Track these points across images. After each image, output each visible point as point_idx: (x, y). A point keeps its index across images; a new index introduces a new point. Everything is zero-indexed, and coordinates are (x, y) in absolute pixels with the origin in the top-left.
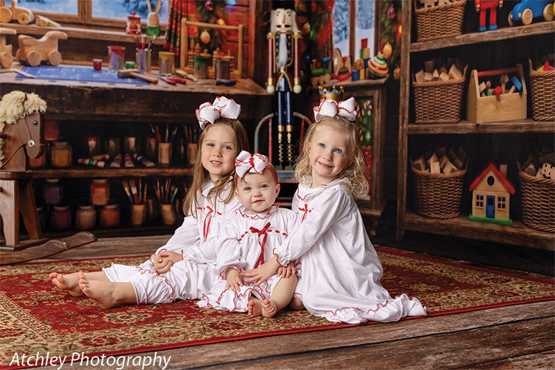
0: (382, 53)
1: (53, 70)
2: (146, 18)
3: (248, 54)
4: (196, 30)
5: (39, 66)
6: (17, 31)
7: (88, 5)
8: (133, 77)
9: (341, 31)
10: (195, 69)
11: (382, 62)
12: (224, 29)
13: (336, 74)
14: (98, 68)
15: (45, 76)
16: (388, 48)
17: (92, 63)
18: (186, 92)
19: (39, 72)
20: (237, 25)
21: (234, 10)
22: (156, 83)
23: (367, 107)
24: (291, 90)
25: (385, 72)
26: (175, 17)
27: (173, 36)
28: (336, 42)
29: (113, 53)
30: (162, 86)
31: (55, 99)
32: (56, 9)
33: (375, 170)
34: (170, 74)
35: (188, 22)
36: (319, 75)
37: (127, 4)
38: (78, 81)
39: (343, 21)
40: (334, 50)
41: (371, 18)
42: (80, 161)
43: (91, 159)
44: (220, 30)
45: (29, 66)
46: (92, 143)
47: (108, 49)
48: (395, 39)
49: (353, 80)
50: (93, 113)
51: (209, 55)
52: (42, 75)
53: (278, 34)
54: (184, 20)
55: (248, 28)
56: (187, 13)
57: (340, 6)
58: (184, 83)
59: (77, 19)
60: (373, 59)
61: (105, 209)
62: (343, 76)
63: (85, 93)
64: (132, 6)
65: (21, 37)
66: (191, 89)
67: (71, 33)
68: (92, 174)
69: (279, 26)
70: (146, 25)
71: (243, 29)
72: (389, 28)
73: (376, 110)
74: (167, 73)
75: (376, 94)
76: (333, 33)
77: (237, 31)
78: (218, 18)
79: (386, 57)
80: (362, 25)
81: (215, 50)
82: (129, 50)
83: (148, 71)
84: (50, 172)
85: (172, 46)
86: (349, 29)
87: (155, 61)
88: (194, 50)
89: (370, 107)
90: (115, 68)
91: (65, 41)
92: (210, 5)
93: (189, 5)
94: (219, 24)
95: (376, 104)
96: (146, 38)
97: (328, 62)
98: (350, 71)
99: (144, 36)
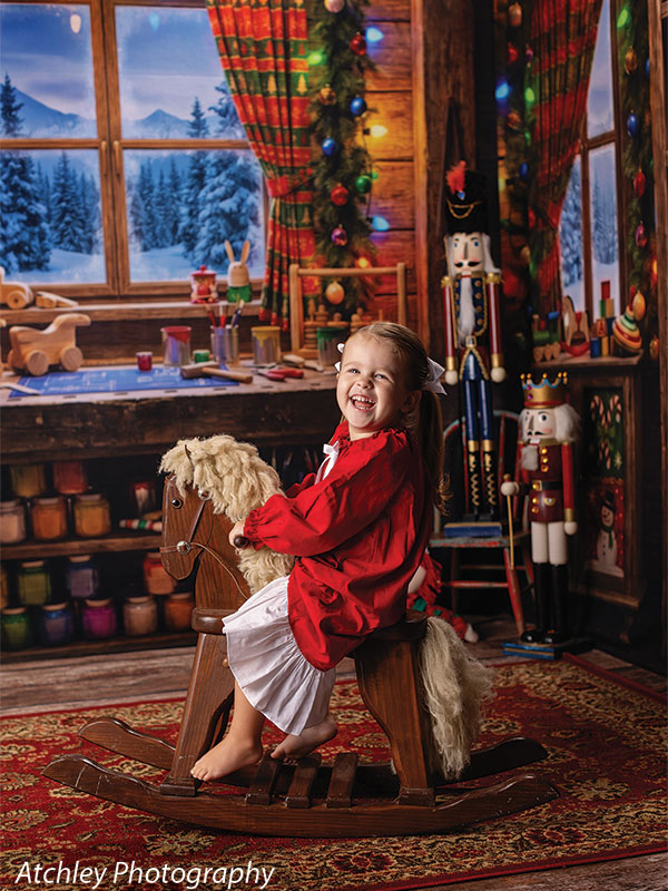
0: (631, 309)
1: (70, 378)
2: (226, 273)
3: (416, 314)
4: (316, 283)
5: (46, 374)
6: (7, 321)
7: (123, 264)
8: (207, 376)
9: (572, 266)
10: (318, 351)
11: (632, 326)
12: (369, 275)
13: (568, 343)
14: (145, 367)
15: (57, 389)
16: (639, 300)
17: (136, 360)
18: (306, 391)
19: (46, 384)
20: (395, 265)
21: (387, 239)
22: (249, 381)
23: (615, 406)
24: (486, 376)
25: (637, 345)
26: (277, 264)
27: (275, 297)
28: (566, 285)
29: (170, 339)
30: (259, 385)
31: (75, 425)
32: (70, 277)
33: (629, 525)
34: (273, 364)
35: (302, 271)
36: (544, 343)
37: (190, 254)
38: (113, 391)
39: (574, 247)
40: (563, 300)
41: (613, 244)
42: (123, 523)
43: (142, 520)
44: (361, 277)
45: (30, 375)
46: (142, 493)
47: (161, 333)
48: (649, 284)
49: (592, 356)
50: (140, 442)
51: (344, 323)
52: (52, 389)
53: (458, 279)
54: (294, 268)
55: (414, 266)
56: (300, 256)
57: (568, 219)
58: (300, 376)
59: (104, 289)
60: (619, 319)
61: (172, 601)
62: (578, 348)
63: (126, 412)
64: (200, 256)
65: (14, 329)
66: (313, 385)
67: (97, 313)
68: (144, 544)
69: (460, 265)
70: (225, 285)
71: (406, 270)
72: (639, 263)
73: (628, 414)
74: (268, 362)
75: (627, 384)
76: (561, 268)
77: (394, 274)
78: (357, 256)
79: (638, 318)
80: (600, 255)
81: (356, 313)
82: (197, 331)
83: (234, 363)
84: (76, 545)
85: (274, 315)
86: (582, 261)
87: (246, 344)
88: (315, 317)
89: (619, 407)
90: (175, 363)
91: (88, 328)
92: (339, 237)
93: (302, 241)
94: (359, 267)
95: (627, 402)
96: (226, 308)
97: (555, 320)
98: (588, 340)
99: (223, 303)
